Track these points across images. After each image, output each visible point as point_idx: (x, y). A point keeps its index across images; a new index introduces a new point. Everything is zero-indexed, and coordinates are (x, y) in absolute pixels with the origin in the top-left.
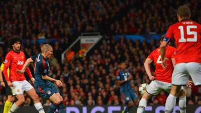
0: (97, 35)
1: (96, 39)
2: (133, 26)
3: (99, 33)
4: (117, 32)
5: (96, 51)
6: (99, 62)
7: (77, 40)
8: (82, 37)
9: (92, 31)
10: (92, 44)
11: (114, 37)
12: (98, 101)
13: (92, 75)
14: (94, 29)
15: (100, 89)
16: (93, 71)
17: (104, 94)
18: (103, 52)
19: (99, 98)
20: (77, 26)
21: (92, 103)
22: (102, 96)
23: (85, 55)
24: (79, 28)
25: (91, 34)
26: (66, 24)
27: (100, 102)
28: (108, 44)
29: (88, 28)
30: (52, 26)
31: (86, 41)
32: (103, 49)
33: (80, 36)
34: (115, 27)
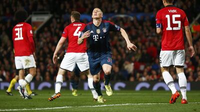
0: (47, 13)
1: (46, 18)
2: (82, 6)
3: (49, 12)
4: (66, 11)
5: (46, 29)
6: (48, 39)
7: (28, 18)
8: (33, 15)
9: (43, 10)
10: (42, 22)
11: (63, 16)
12: (46, 76)
13: (41, 52)
14: (45, 8)
15: (48, 65)
16: (42, 49)
17: (52, 70)
18: (53, 30)
19: (47, 74)
20: (29, 5)
21: (40, 79)
22: (50, 72)
23: (35, 32)
24: (30, 7)
25: (42, 12)
26: (18, 2)
27: (48, 78)
28: (58, 23)
29: (39, 7)
30: (5, 4)
31: (37, 19)
32: (53, 27)
33: (31, 14)
34: (65, 7)
